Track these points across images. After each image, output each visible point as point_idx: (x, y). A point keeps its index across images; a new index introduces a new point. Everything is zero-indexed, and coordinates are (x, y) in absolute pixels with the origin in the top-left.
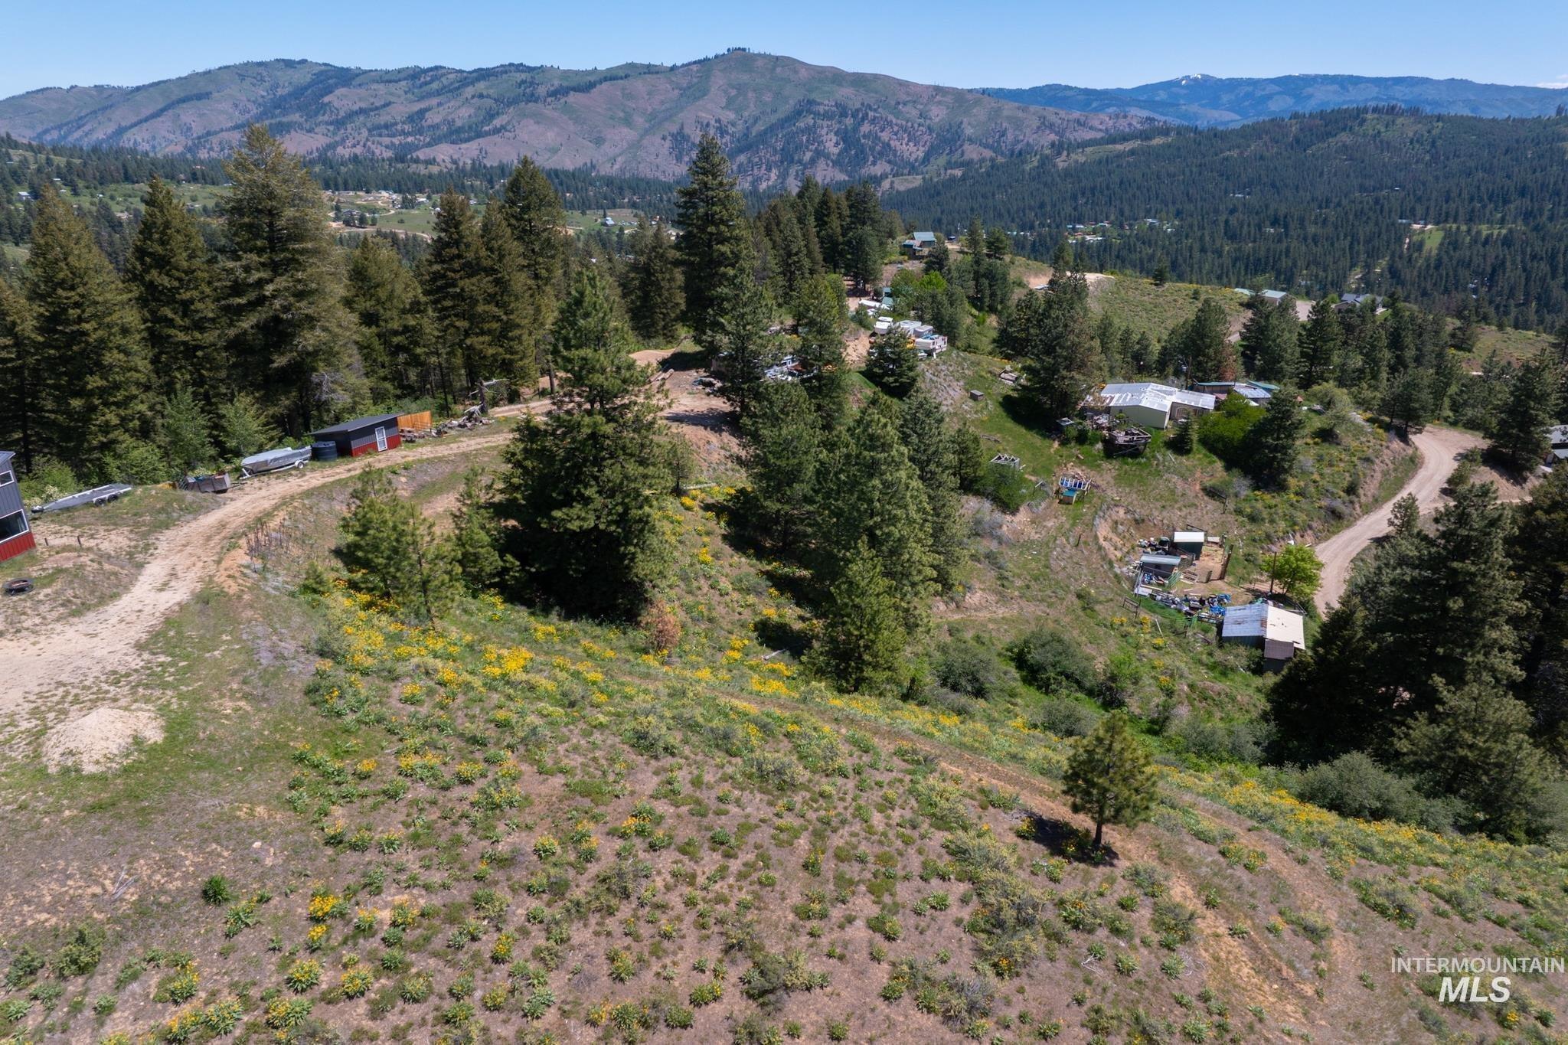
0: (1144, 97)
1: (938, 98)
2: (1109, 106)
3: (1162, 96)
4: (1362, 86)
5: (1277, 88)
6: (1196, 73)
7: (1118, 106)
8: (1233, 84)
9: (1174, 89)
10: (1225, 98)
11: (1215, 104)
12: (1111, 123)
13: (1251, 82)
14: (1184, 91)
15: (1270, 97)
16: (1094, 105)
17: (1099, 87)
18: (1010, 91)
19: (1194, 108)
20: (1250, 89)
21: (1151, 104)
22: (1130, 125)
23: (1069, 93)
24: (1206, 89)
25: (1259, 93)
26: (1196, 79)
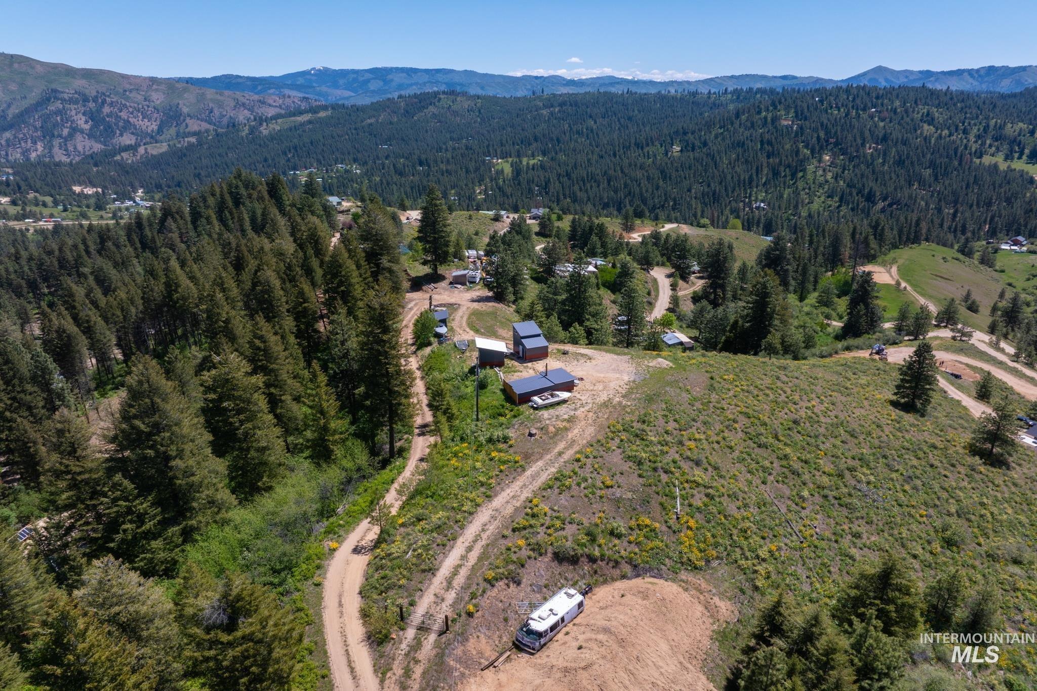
0: (289, 82)
1: (155, 87)
2: (270, 88)
3: (301, 81)
4: (419, 74)
5: (371, 76)
6: (319, 66)
7: (276, 89)
8: (343, 73)
9: (308, 77)
10: (341, 82)
11: (336, 85)
12: (281, 101)
13: (354, 71)
14: (314, 78)
15: (368, 81)
16: (259, 88)
17: (257, 76)
18: (198, 79)
19: (324, 89)
20: (355, 76)
21: (298, 88)
22: (294, 102)
23: (240, 80)
24: (327, 76)
25: (361, 79)
26: (319, 70)
